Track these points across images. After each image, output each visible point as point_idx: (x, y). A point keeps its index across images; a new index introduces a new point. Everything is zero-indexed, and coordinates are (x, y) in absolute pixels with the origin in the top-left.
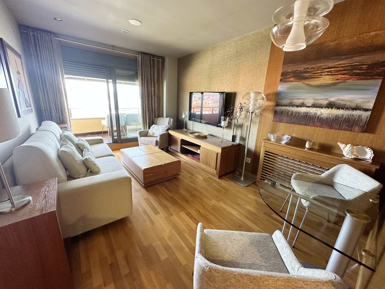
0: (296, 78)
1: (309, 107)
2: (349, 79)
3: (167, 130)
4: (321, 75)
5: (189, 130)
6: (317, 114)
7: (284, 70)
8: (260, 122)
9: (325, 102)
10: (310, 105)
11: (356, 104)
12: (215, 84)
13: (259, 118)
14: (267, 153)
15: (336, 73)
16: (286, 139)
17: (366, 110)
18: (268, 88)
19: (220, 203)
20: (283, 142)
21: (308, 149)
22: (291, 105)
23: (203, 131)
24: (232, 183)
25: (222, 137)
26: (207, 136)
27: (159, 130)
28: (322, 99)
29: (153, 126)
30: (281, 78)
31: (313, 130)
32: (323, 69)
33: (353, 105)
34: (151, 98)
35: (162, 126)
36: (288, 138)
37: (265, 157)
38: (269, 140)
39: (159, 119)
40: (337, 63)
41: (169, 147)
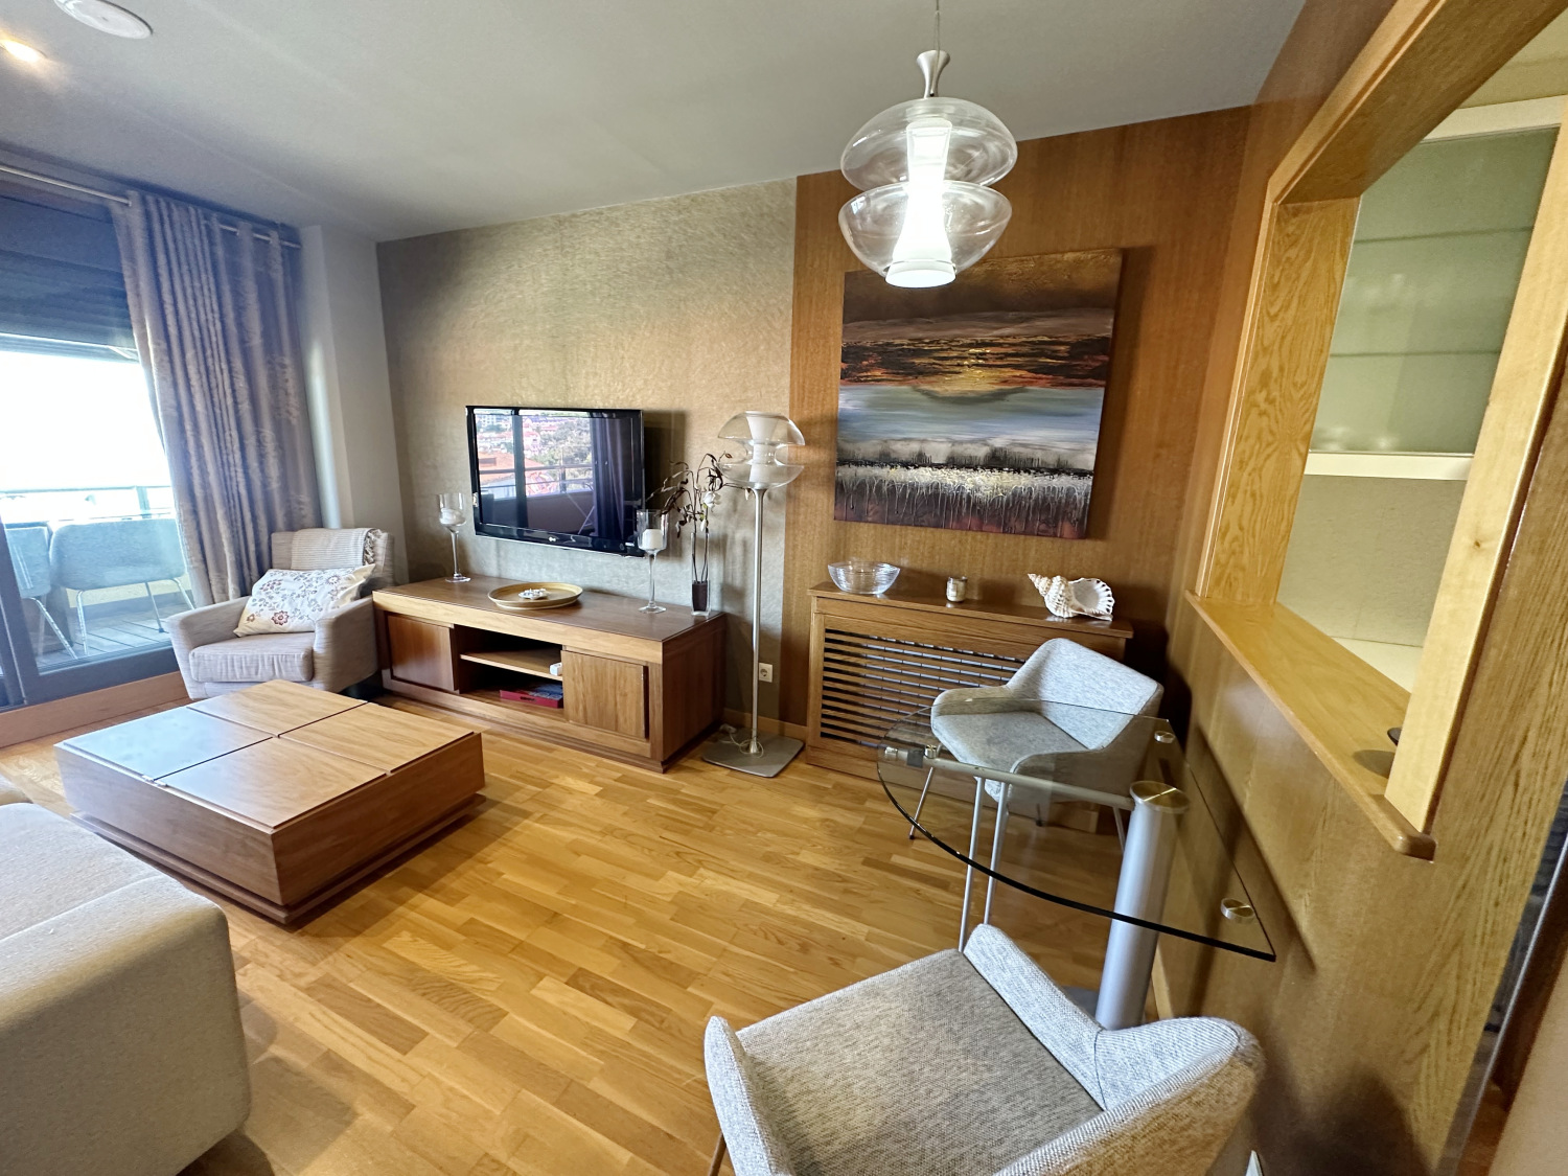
0: (890, 371)
1: (939, 466)
2: (1031, 383)
3: (365, 590)
4: (958, 365)
5: (483, 577)
6: (963, 488)
7: (852, 342)
8: (791, 525)
9: (981, 452)
10: (941, 460)
11: (1056, 458)
12: (587, 373)
13: (784, 512)
14: (833, 636)
15: (998, 363)
16: (885, 575)
17: (1081, 474)
18: (803, 399)
19: (701, 875)
20: (879, 591)
21: (957, 604)
22: (887, 460)
23: (555, 575)
24: (720, 774)
25: (647, 595)
26: (579, 598)
27: (312, 596)
28: (972, 442)
29: (269, 576)
30: (845, 366)
31: (960, 542)
32: (962, 346)
33: (1051, 461)
34: (235, 433)
35: (330, 573)
36: (891, 574)
37: (827, 650)
38: (832, 586)
39: (301, 536)
40: (996, 333)
41: (386, 674)
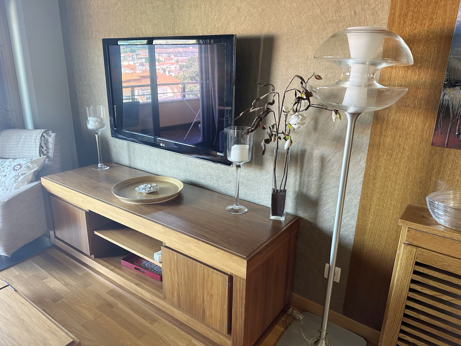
3: (37, 176)
8: (374, 146)
12: (190, 6)
13: (369, 132)
14: (424, 270)
35: (17, 161)
37: (413, 281)
38: (426, 219)
